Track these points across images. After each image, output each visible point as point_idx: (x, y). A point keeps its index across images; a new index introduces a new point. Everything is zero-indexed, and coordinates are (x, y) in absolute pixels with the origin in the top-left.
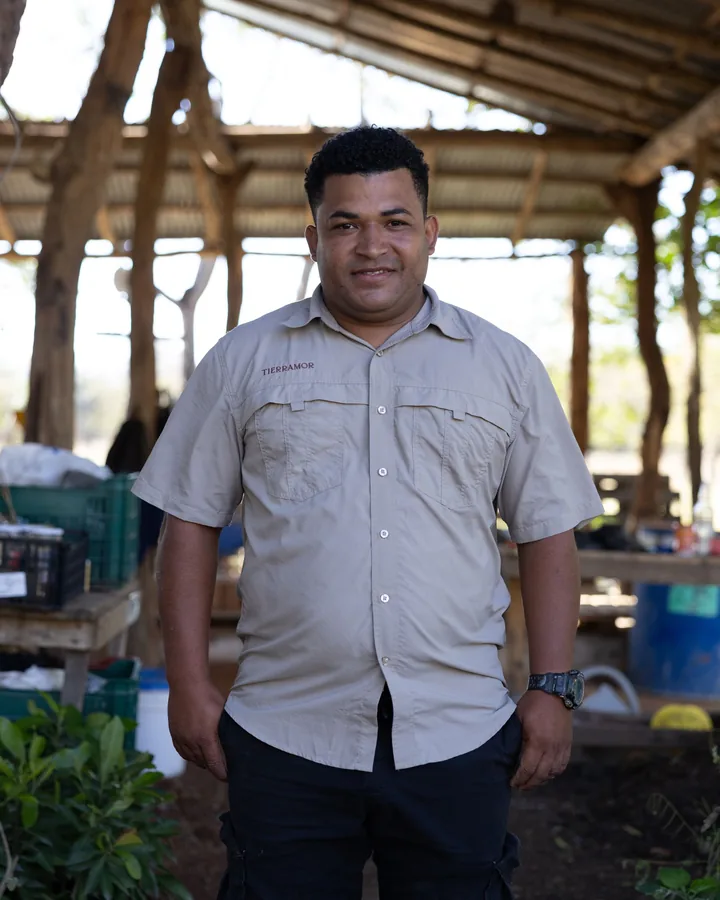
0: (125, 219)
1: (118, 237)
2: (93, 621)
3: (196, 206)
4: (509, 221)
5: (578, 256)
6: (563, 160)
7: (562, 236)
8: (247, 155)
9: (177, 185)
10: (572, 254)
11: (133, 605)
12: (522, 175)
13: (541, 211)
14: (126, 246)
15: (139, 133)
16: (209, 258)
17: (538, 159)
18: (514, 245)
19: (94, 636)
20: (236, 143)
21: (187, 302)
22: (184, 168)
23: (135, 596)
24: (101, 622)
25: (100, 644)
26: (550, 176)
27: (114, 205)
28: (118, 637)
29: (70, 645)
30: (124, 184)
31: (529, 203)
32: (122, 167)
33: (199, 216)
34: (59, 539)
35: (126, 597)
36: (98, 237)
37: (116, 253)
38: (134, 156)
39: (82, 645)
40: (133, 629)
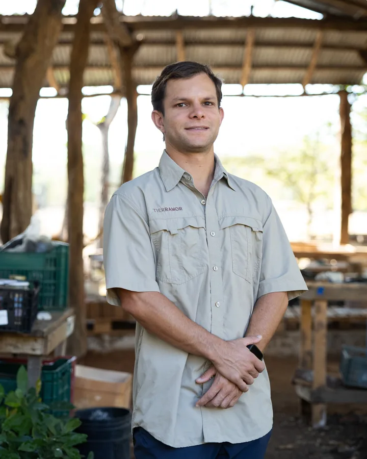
0: (64, 75)
1: (60, 86)
2: (44, 337)
3: (108, 66)
4: (301, 73)
5: (344, 94)
6: (334, 36)
7: (334, 83)
9: (96, 53)
10: (339, 93)
11: (70, 325)
12: (309, 45)
13: (320, 67)
14: (64, 91)
15: (72, 21)
16: (117, 98)
17: (316, 35)
18: (304, 88)
19: (46, 346)
20: (133, 26)
21: (103, 126)
22: (100, 43)
23: (71, 320)
24: (50, 337)
25: (49, 351)
26: (326, 46)
27: (57, 66)
28: (60, 345)
29: (30, 352)
30: (63, 53)
31: (314, 62)
32: (63, 43)
33: (110, 72)
35: (66, 320)
36: (48, 86)
37: (58, 96)
38: (69, 36)
39: (38, 352)
40: (71, 339)
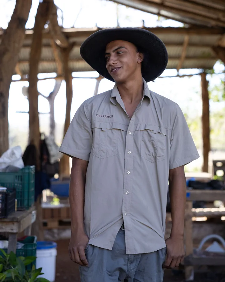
0: (26, 66)
1: (23, 73)
2: (18, 221)
3: (53, 60)
4: (176, 62)
5: (203, 75)
6: (196, 38)
7: (198, 67)
8: (72, 40)
9: (46, 52)
10: (200, 74)
11: (33, 216)
12: (180, 44)
13: (188, 58)
14: (26, 77)
15: (31, 32)
16: (59, 81)
17: (186, 38)
18: (178, 71)
19: (19, 227)
20: (68, 35)
21: (51, 98)
22: (48, 45)
23: (34, 212)
24: (22, 222)
25: (22, 230)
26: (191, 44)
27: (21, 61)
28: (28, 228)
29: (10, 231)
30: (25, 52)
31: (184, 55)
32: (25, 46)
33: (54, 64)
34: (5, 191)
35: (31, 213)
36: (16, 74)
37: (22, 79)
38: (29, 42)
39: (15, 231)
40: (34, 225)
